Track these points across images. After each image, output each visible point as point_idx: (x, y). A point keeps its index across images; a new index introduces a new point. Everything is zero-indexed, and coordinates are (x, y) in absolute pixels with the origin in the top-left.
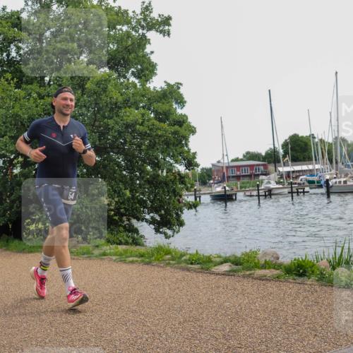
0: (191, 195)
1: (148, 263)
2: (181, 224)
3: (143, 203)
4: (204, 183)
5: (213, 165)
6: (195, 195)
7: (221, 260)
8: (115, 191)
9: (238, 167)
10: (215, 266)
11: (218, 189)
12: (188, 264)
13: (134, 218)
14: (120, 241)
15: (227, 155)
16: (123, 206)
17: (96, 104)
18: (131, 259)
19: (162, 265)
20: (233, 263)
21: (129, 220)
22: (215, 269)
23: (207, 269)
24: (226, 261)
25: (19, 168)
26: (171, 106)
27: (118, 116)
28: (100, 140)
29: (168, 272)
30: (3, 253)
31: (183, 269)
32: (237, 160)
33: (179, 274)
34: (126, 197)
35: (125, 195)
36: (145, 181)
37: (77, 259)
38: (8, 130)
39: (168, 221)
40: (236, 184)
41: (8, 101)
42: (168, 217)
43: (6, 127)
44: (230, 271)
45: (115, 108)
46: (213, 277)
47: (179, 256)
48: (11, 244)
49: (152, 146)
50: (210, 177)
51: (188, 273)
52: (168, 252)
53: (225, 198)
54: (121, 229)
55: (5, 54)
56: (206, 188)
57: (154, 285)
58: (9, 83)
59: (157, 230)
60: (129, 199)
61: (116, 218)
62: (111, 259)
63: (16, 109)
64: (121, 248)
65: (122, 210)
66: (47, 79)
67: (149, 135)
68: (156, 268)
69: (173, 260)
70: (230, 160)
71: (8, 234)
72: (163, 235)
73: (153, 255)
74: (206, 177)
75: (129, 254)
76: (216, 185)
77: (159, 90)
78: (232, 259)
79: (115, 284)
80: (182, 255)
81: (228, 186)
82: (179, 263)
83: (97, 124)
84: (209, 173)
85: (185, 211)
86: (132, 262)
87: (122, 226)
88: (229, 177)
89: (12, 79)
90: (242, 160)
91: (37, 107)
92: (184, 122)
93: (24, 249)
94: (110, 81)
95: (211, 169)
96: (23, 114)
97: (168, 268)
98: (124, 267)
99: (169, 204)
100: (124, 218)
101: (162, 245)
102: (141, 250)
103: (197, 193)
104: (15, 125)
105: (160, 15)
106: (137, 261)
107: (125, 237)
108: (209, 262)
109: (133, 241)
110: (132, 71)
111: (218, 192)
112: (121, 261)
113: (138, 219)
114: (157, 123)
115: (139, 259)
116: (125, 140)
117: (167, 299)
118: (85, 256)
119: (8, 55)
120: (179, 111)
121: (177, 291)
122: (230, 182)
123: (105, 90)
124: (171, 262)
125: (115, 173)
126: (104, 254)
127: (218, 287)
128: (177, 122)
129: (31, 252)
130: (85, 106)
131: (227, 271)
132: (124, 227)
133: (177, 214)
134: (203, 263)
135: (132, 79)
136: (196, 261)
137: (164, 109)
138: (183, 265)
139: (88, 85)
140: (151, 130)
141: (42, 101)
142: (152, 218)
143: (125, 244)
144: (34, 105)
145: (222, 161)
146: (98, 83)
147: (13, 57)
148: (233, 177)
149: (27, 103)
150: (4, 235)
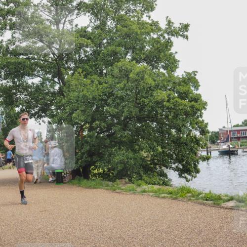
0: (204, 151)
1: (175, 199)
2: (198, 171)
3: (170, 156)
4: (213, 142)
5: (220, 129)
6: (207, 150)
7: (228, 198)
8: (151, 148)
9: (238, 131)
10: (224, 202)
11: (224, 147)
12: (204, 200)
13: (164, 167)
14: (154, 182)
15: (230, 122)
16: (156, 158)
17: (137, 88)
18: (163, 195)
19: (185, 200)
20: (237, 201)
21: (160, 168)
22: (224, 205)
23: (218, 204)
24: (232, 199)
25: (86, 132)
26: (189, 88)
27: (152, 96)
28: (140, 112)
29: (190, 205)
30: (77, 188)
31: (200, 204)
32: (237, 126)
33: (198, 207)
34: (158, 152)
35: (158, 150)
36: (171, 141)
37: (126, 194)
38: (79, 106)
39: (188, 169)
40: (237, 143)
41: (80, 87)
42: (188, 166)
43: (78, 104)
44: (235, 207)
45: (150, 90)
46: (222, 210)
47: (197, 194)
48: (82, 182)
49: (176, 116)
50: (218, 138)
51: (204, 207)
52: (189, 191)
53: (229, 153)
54: (155, 174)
55: (77, 56)
56: (215, 146)
57: (180, 214)
58: (80, 75)
59: (180, 175)
60: (160, 153)
61: (152, 166)
62: (149, 195)
63: (85, 92)
64: (156, 187)
65: (156, 161)
66: (105, 71)
67: (173, 109)
68: (181, 202)
69: (193, 197)
70: (232, 126)
71: (80, 175)
72: (185, 179)
73: (178, 193)
74: (215, 138)
75: (161, 192)
76: (222, 144)
77: (181, 77)
78: (236, 197)
79: (153, 213)
80: (199, 194)
81: (231, 144)
82: (197, 199)
83: (138, 101)
84: (217, 135)
85: (201, 162)
86: (164, 197)
87: (156, 172)
88: (232, 138)
89: (82, 72)
90: (241, 126)
91: (98, 90)
92: (198, 99)
93: (90, 186)
94: (146, 72)
95: (218, 132)
96: (89, 95)
97: (189, 202)
98: (159, 201)
99: (188, 157)
100: (158, 167)
101: (184, 185)
102: (170, 189)
103: (209, 149)
104: (84, 102)
105: (181, 24)
106: (167, 197)
107: (158, 180)
108: (220, 199)
109: (163, 183)
110: (162, 65)
111: (224, 149)
112: (156, 196)
113: (167, 168)
114: (179, 100)
115: (169, 196)
116: (157, 112)
117: (190, 225)
118: (131, 192)
119: (79, 56)
120: (195, 92)
121: (197, 219)
122: (233, 142)
123: (142, 78)
124: (192, 198)
125: (150, 135)
126: (144, 191)
127: (227, 218)
128: (194, 99)
129: (95, 188)
130: (129, 89)
131: (233, 206)
132: (157, 173)
133: (195, 164)
134: (215, 200)
135: (162, 70)
136: (209, 198)
137: (184, 90)
138: (200, 201)
139: (131, 75)
140: (175, 105)
141: (101, 86)
142: (177, 167)
143: (158, 185)
144: (96, 89)
145: (227, 127)
146: (138, 74)
147: (82, 57)
148: (235, 138)
149: (91, 88)
150: (77, 176)
